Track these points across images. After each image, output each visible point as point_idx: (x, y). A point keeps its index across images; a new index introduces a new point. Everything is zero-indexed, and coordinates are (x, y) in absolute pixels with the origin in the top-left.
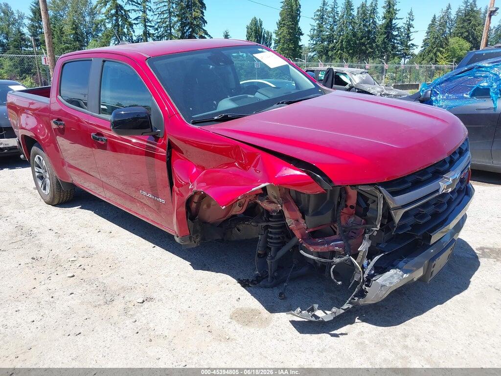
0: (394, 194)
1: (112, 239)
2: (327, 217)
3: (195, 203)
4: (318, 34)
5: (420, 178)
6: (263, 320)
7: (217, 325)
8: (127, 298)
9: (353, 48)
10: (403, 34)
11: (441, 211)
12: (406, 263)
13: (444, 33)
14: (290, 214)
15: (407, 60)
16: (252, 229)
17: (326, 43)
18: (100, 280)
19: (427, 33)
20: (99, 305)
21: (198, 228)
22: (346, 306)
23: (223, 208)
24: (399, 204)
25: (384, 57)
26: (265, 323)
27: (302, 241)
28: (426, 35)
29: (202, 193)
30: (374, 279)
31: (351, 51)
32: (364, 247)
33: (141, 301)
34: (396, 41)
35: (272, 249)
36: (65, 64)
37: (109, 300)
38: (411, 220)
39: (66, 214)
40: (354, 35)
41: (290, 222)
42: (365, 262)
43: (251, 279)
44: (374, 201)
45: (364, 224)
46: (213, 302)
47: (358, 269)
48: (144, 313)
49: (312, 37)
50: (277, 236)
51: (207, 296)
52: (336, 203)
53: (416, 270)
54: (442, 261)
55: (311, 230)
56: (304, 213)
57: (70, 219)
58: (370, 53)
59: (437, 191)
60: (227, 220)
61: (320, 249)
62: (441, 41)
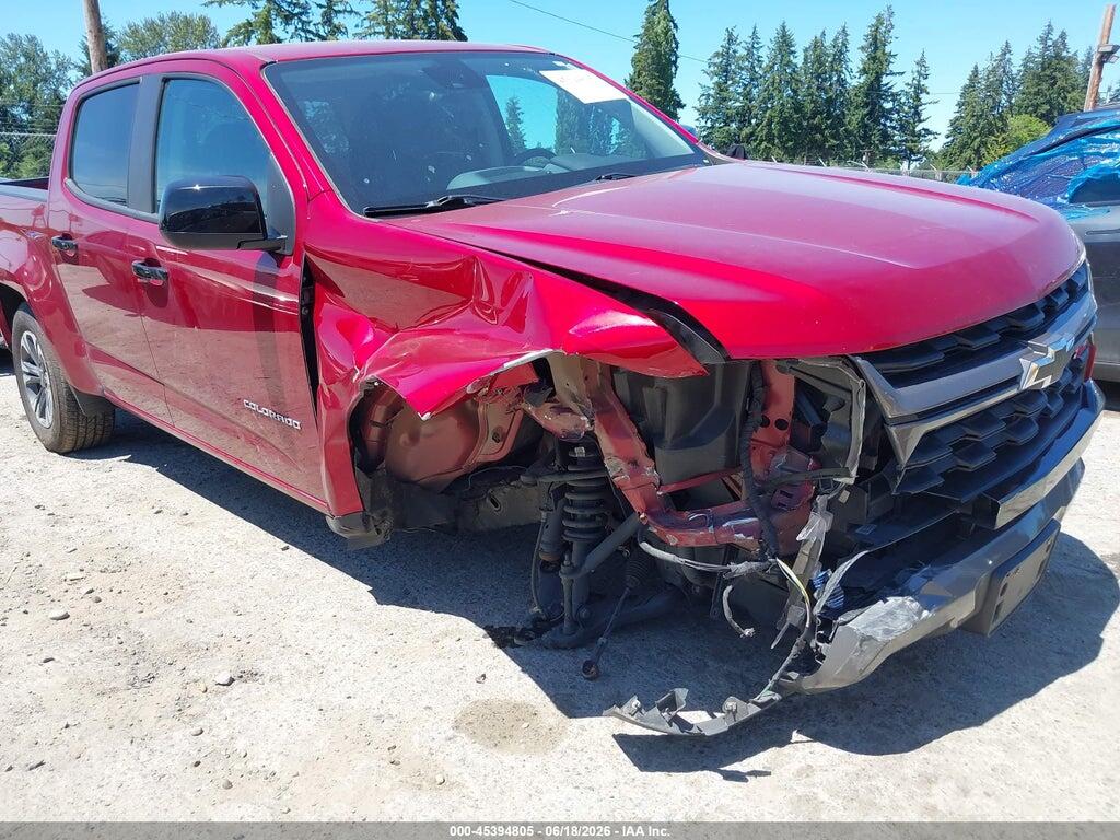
0: (898, 380)
1: (186, 528)
2: (712, 454)
3: (375, 424)
4: (717, 105)
5: (969, 342)
6: (543, 731)
7: (416, 745)
8: (192, 674)
9: (794, 136)
10: (906, 109)
11: (1022, 439)
12: (930, 579)
13: (997, 104)
14: (615, 444)
15: (915, 164)
16: (528, 499)
17: (734, 125)
18: (134, 627)
19: (960, 105)
20: (114, 690)
21: (386, 492)
22: (765, 695)
23: (424, 418)
24: (911, 410)
25: (864, 158)
26: (546, 740)
27: (649, 519)
28: (957, 109)
29: (376, 384)
30: (841, 619)
31: (790, 144)
32: (814, 530)
33: (225, 680)
34: (888, 124)
35: (575, 547)
36: (84, 100)
37: (142, 675)
38: (942, 458)
39: (88, 473)
40: (798, 108)
41: (615, 467)
42: (817, 574)
43: (521, 627)
44: (842, 404)
45: (814, 469)
46: (413, 685)
47: (799, 591)
48: (227, 712)
49: (703, 113)
50: (588, 513)
51: (401, 668)
52: (738, 414)
53: (954, 600)
54: (1023, 577)
55: (672, 487)
56: (651, 441)
57: (95, 485)
58: (831, 147)
59: (1014, 381)
60: (465, 476)
61: (694, 538)
62: (990, 124)
